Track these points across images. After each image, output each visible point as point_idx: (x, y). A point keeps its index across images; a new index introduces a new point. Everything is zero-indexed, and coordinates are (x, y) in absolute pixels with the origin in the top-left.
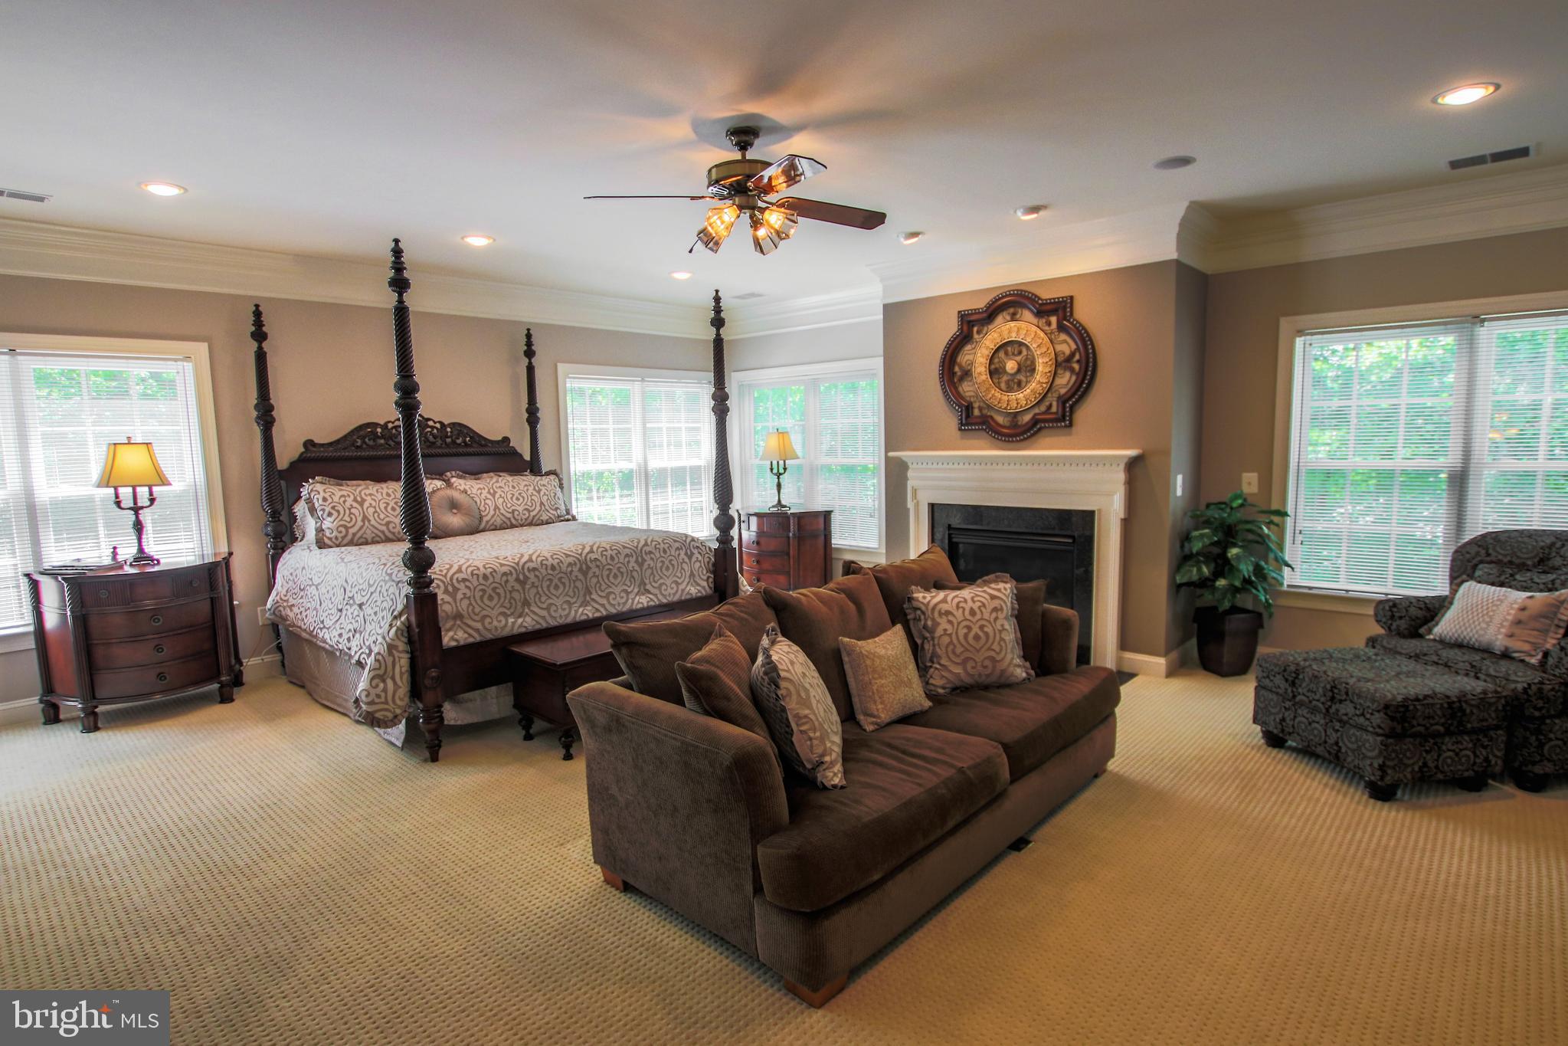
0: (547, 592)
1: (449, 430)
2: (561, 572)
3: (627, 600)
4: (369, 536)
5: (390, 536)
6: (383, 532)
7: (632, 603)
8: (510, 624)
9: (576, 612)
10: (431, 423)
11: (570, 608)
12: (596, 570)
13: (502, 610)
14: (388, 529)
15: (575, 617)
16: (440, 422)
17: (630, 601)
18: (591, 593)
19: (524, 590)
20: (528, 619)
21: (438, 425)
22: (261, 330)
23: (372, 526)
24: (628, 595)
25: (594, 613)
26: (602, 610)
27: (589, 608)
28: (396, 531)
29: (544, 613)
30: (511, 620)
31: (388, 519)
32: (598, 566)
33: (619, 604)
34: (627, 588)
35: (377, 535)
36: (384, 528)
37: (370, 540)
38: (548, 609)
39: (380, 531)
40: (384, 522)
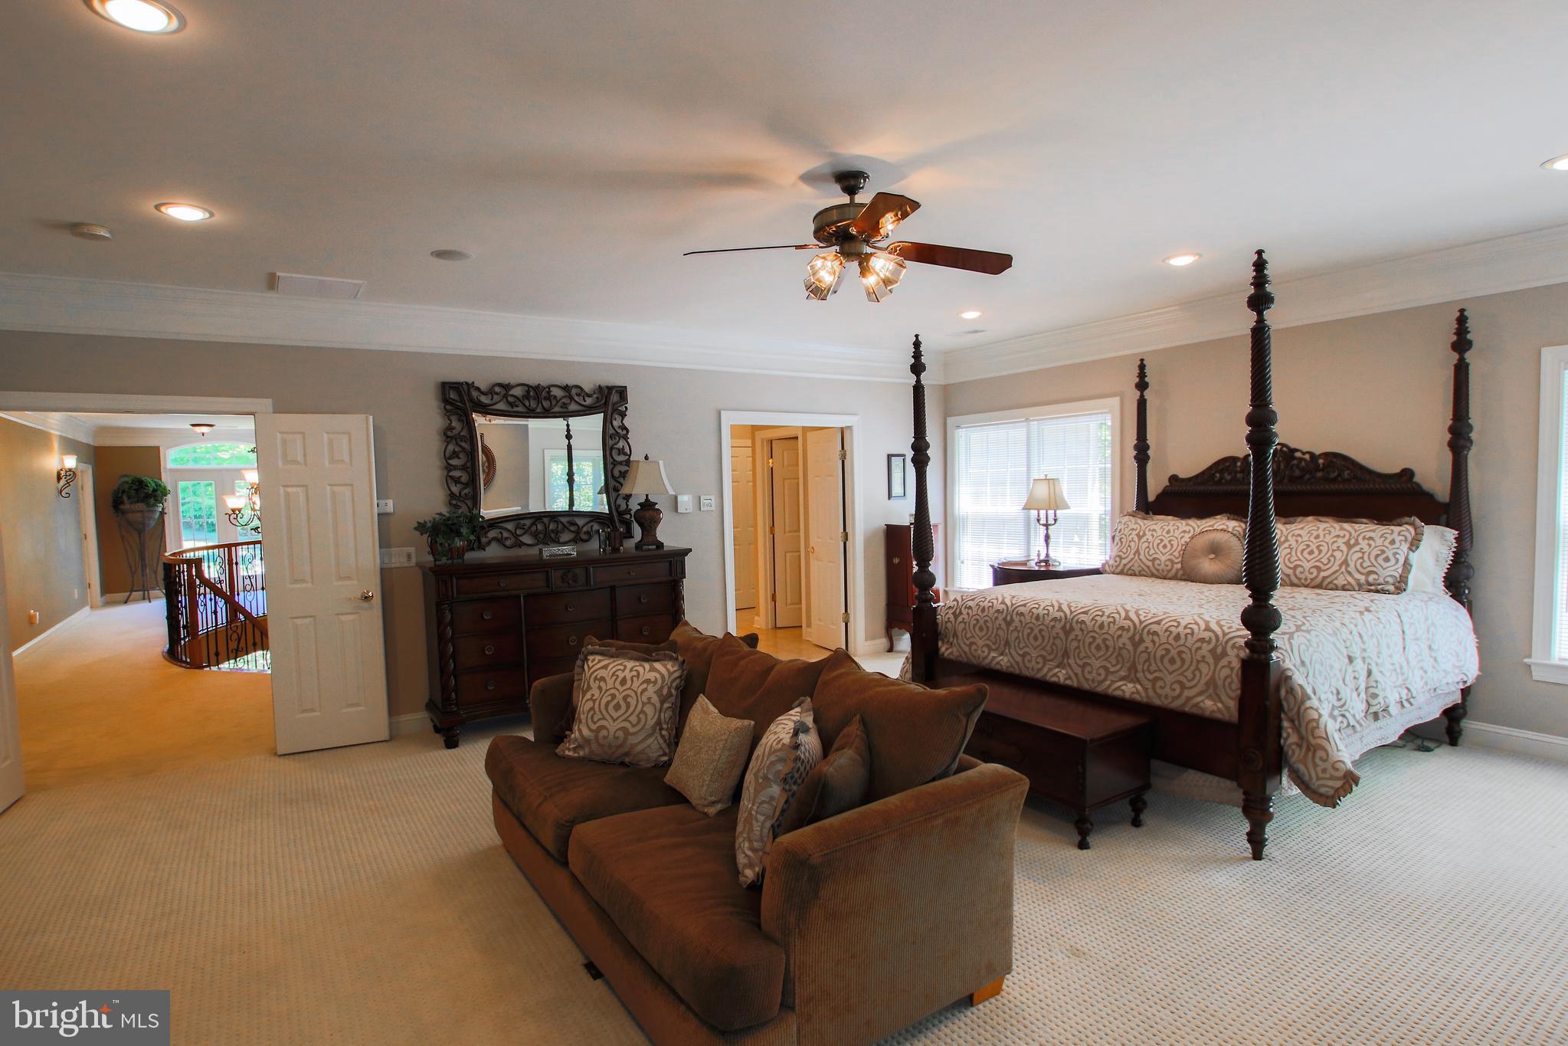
0: (1026, 640)
1: (1321, 461)
2: (1042, 624)
3: (1105, 680)
4: (1136, 569)
5: (1155, 572)
6: (1148, 567)
7: (1110, 686)
8: (990, 657)
9: (1050, 670)
10: (1298, 455)
11: (1044, 665)
12: (1080, 633)
13: (988, 642)
14: (1153, 565)
15: (1045, 675)
16: (1308, 452)
17: (1108, 682)
18: (1068, 657)
19: (1008, 631)
20: (1006, 659)
21: (1307, 457)
22: (1144, 380)
23: (1140, 560)
24: (1107, 676)
25: (1066, 679)
26: (1074, 678)
27: (1064, 672)
28: (1160, 568)
29: (1019, 659)
30: (993, 654)
31: (1155, 556)
32: (1082, 630)
33: (1093, 681)
34: (1109, 665)
35: (1143, 570)
36: (1150, 564)
37: (1137, 573)
38: (1023, 656)
39: (1146, 566)
40: (1151, 558)
